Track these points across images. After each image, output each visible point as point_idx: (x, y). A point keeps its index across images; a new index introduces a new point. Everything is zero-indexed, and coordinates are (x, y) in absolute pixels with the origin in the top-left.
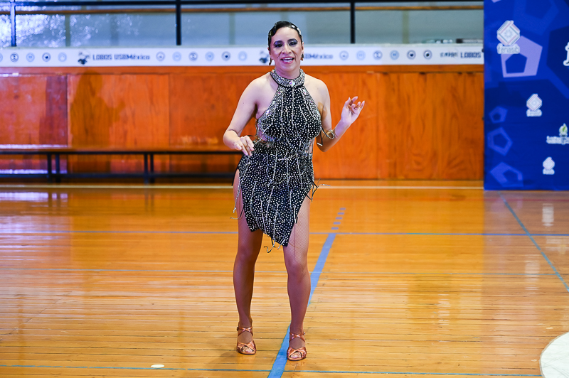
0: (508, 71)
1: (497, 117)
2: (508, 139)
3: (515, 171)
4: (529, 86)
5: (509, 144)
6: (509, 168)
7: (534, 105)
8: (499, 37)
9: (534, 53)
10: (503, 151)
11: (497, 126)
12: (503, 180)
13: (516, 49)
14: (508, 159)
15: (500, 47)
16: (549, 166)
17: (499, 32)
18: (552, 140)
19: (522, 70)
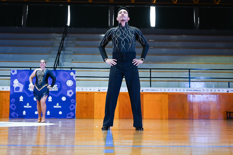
0: (16, 91)
1: (13, 101)
2: (15, 106)
3: (16, 114)
4: (20, 94)
5: (15, 107)
6: (15, 113)
7: (21, 99)
8: (14, 83)
9: (22, 87)
10: (14, 109)
11: (13, 103)
12: (13, 116)
13: (18, 86)
14: (15, 111)
15: (14, 85)
16: (24, 113)
17: (14, 81)
18: (25, 107)
19: (19, 90)
